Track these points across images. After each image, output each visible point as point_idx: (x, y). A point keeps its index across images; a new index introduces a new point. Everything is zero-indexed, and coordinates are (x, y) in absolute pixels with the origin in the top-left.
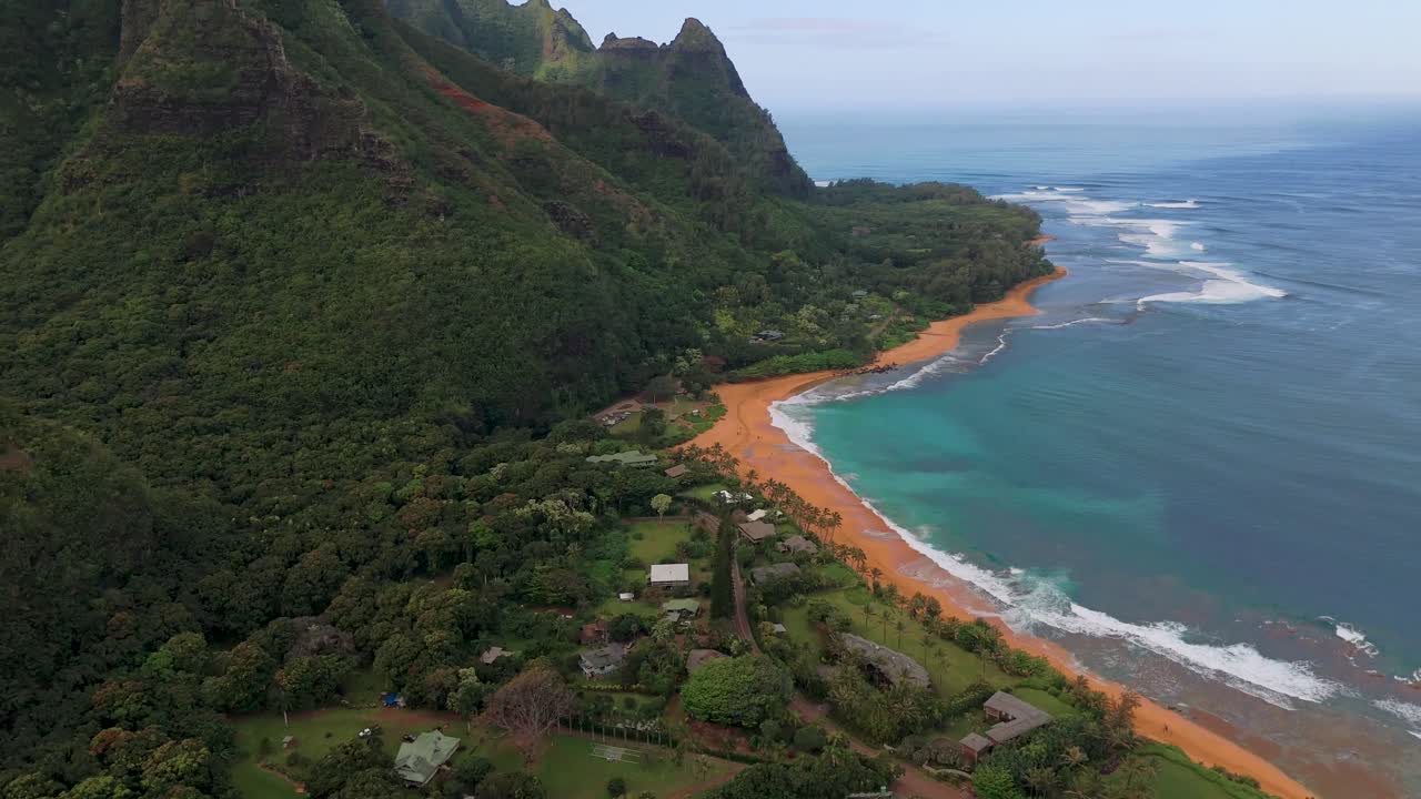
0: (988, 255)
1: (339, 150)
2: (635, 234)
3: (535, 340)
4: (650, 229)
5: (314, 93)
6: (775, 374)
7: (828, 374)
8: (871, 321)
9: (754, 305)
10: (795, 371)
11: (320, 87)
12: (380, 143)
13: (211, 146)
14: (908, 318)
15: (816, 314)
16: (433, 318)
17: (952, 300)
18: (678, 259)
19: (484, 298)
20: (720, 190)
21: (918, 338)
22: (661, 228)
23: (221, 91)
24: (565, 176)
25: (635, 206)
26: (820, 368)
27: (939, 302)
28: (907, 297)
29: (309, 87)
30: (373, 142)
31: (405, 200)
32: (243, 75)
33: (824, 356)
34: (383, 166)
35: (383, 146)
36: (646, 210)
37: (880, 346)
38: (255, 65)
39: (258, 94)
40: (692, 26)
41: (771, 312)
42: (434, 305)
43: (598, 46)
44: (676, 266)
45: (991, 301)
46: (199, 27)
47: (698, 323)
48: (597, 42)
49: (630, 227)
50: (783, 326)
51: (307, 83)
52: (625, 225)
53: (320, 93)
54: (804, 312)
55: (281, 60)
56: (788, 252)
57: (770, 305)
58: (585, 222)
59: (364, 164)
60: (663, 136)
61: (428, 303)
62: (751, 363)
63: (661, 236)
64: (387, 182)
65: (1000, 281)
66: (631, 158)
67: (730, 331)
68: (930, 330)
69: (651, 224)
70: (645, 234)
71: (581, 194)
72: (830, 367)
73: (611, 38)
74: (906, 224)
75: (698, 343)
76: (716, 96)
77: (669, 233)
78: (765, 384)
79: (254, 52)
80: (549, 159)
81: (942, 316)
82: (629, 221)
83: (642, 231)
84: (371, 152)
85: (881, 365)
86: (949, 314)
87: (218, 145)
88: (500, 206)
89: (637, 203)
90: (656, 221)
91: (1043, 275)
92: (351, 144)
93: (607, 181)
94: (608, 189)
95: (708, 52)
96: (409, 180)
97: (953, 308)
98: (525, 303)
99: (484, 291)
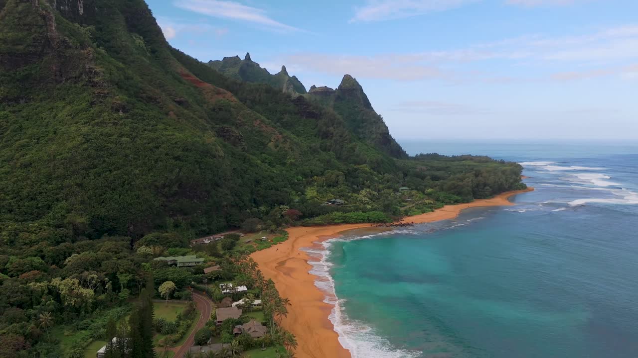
0: (484, 175)
1: (75, 78)
2: (273, 148)
3: (157, 184)
4: (281, 145)
5: (68, 47)
6: (332, 223)
7: (367, 225)
8: (406, 202)
9: (334, 186)
10: (346, 222)
11: (71, 44)
12: (95, 72)
13: (9, 76)
14: (430, 201)
15: (370, 194)
16: (85, 164)
17: (459, 194)
18: (294, 161)
19: (126, 156)
20: (332, 134)
21: (433, 211)
22: (287, 145)
23: (21, 47)
24: (239, 117)
25: (275, 134)
26: (363, 221)
27: (451, 195)
28: (432, 192)
29: (66, 44)
30: (92, 72)
31: (101, 102)
32: (34, 39)
33: (367, 215)
34: (94, 85)
35: (96, 73)
36: (280, 136)
37: (407, 214)
38: (41, 34)
39: (40, 48)
40: (347, 79)
41: (342, 191)
42: (89, 156)
43: (308, 91)
44: (291, 164)
45: (485, 198)
46: (17, 15)
47: (294, 192)
48: (308, 89)
49: (271, 145)
50: (347, 198)
51: (64, 42)
52: (268, 143)
53: (70, 47)
54: (363, 192)
55: (52, 30)
56: (365, 165)
57: (343, 187)
58: (240, 137)
59: (86, 85)
60: (305, 108)
61: (85, 155)
62: (318, 215)
63: (286, 149)
64: (94, 93)
65: (490, 187)
66: (287, 118)
67: (312, 198)
68: (443, 209)
69: (282, 143)
70: (278, 148)
71: (246, 126)
72: (369, 221)
73: (313, 87)
74: (448, 167)
75: (289, 202)
76: (356, 109)
77: (291, 148)
78: (324, 228)
79: (41, 27)
80: (232, 109)
81: (452, 202)
82: (270, 141)
83: (276, 146)
84: (90, 78)
85: (403, 222)
86: (456, 202)
87: (13, 75)
88: (174, 117)
89: (277, 132)
90: (285, 141)
91: (520, 189)
92: (82, 74)
93: (262, 121)
94: (262, 125)
95: (354, 89)
96: (106, 92)
97: (460, 198)
98: (156, 162)
99: (128, 152)
